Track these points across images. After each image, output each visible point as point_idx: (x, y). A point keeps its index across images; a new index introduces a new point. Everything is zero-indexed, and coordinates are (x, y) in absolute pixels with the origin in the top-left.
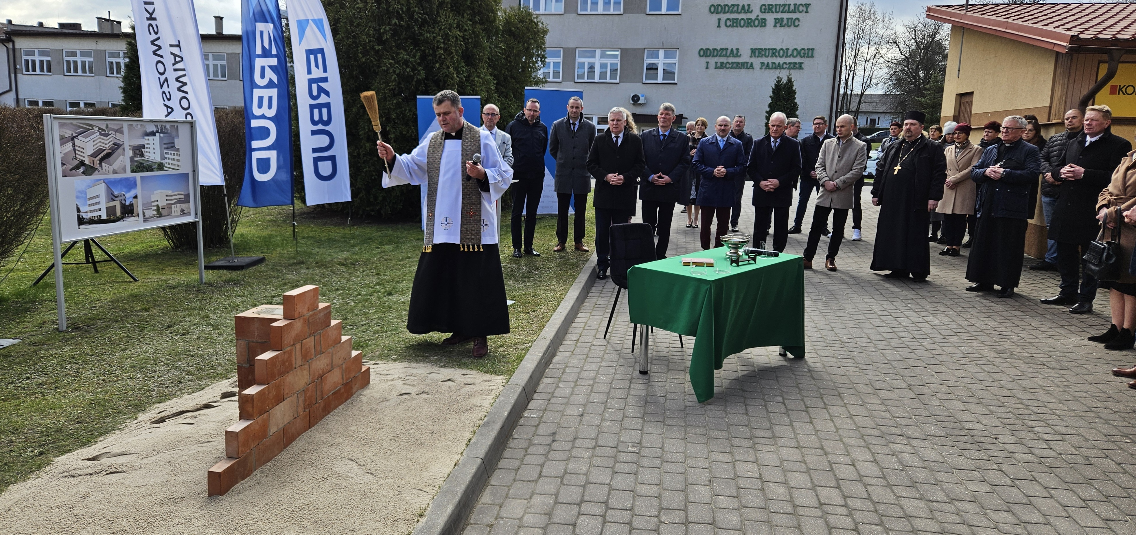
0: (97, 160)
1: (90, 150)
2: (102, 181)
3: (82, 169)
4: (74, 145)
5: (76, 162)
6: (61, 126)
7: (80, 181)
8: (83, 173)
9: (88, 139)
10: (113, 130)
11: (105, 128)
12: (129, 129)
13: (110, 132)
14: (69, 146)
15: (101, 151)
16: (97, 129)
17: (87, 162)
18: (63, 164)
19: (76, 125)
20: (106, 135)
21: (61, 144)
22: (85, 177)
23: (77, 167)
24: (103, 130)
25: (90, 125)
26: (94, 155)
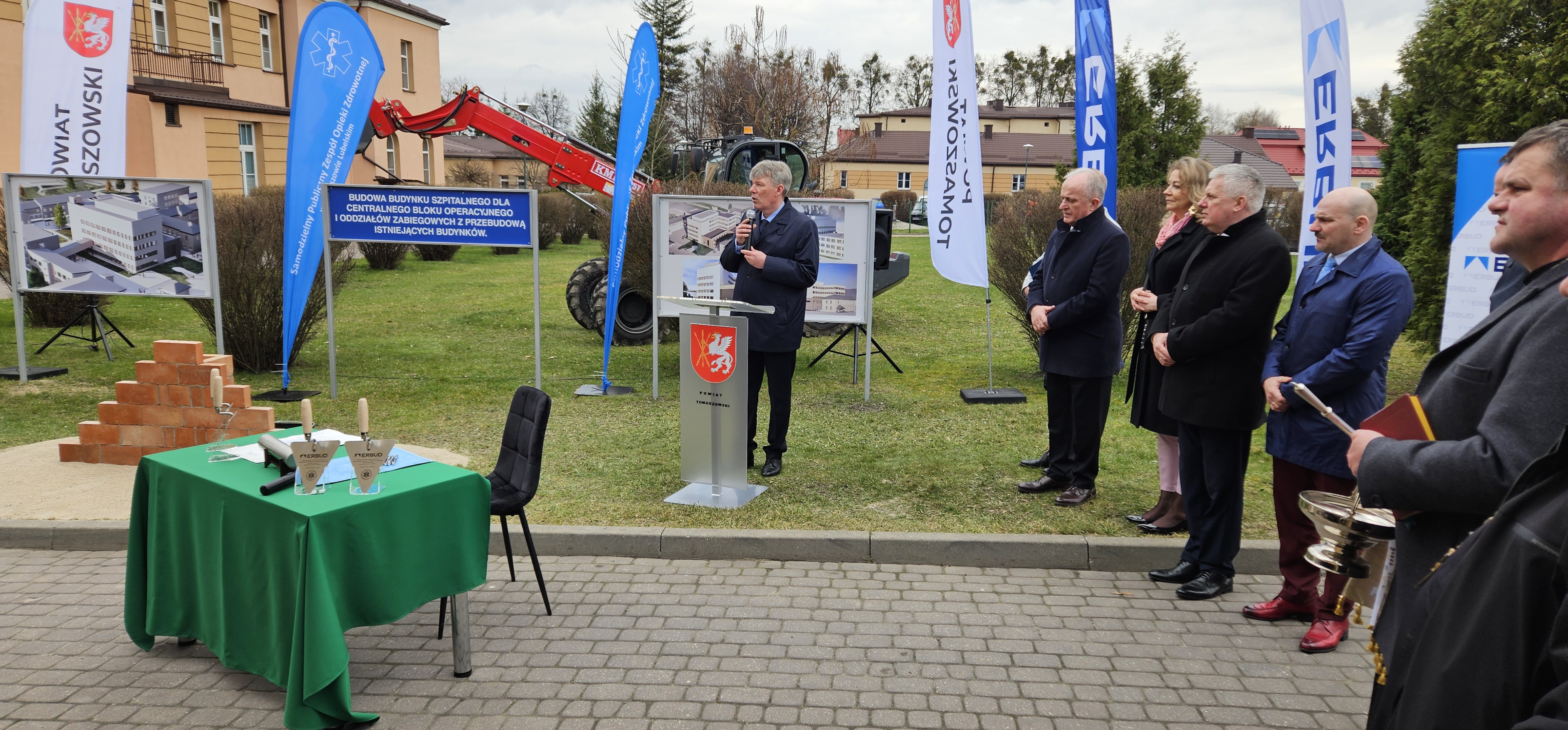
0: (713, 241)
3: (693, 248)
4: (686, 224)
5: (686, 241)
6: (671, 205)
7: (690, 259)
8: (695, 252)
9: (705, 219)
10: (737, 210)
15: (720, 231)
16: (712, 209)
17: (700, 242)
18: (671, 242)
19: (690, 205)
20: (729, 216)
21: (670, 224)
22: (695, 256)
23: (688, 246)
24: (724, 210)
25: (708, 205)
26: (710, 235)
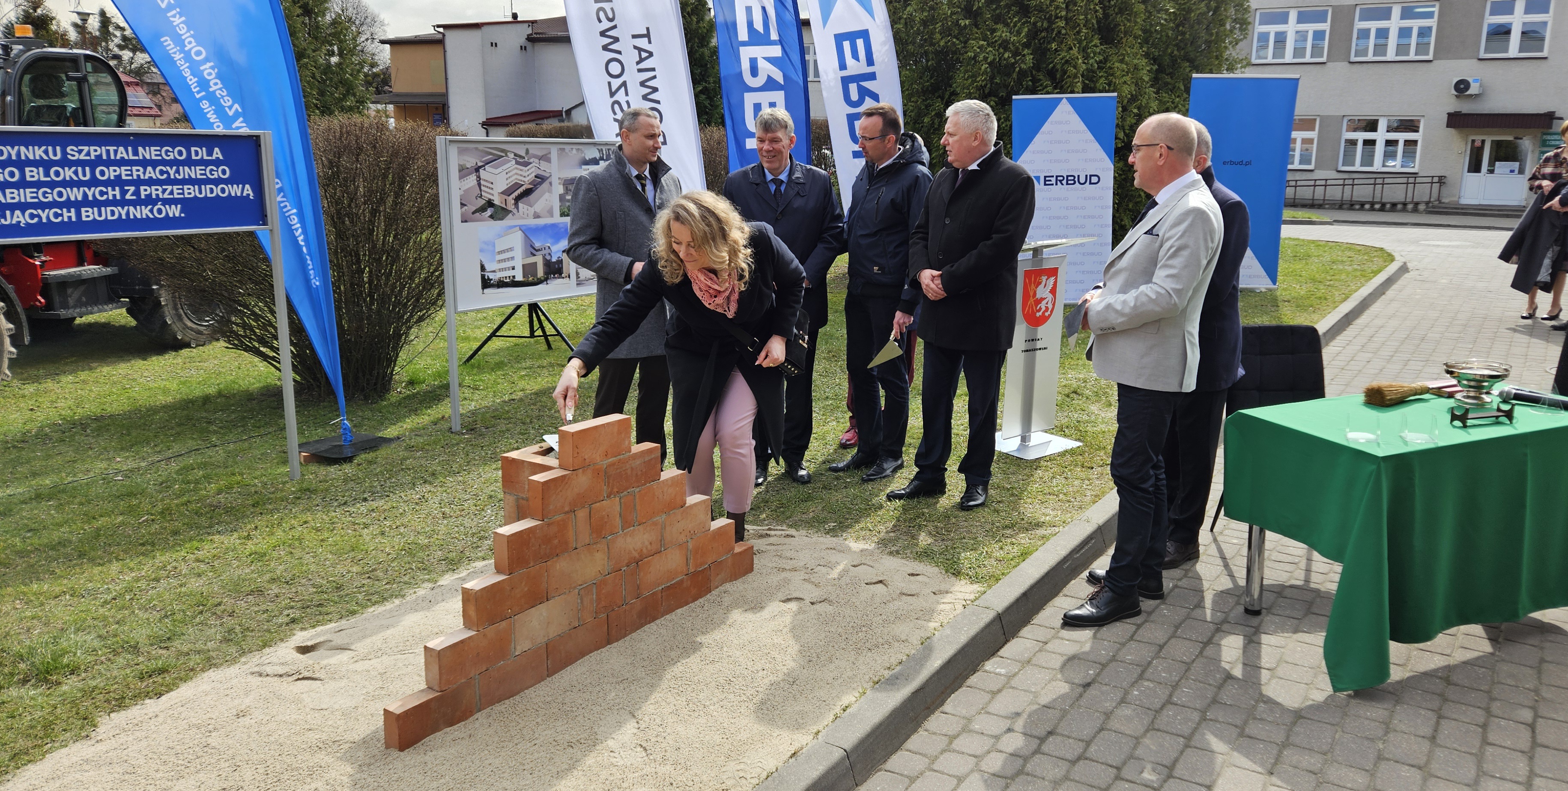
0: (511, 200)
1: (501, 184)
2: (518, 228)
3: (489, 212)
4: (479, 177)
5: (481, 202)
6: (461, 152)
7: (486, 228)
8: (491, 217)
9: (500, 170)
10: (535, 156)
11: (523, 154)
12: (559, 156)
13: (531, 160)
14: (472, 180)
15: (517, 186)
16: (512, 156)
17: (497, 202)
18: (463, 205)
19: (483, 151)
20: (526, 164)
21: (461, 178)
22: (492, 223)
23: (482, 209)
24: (521, 157)
25: (503, 151)
26: (507, 192)
